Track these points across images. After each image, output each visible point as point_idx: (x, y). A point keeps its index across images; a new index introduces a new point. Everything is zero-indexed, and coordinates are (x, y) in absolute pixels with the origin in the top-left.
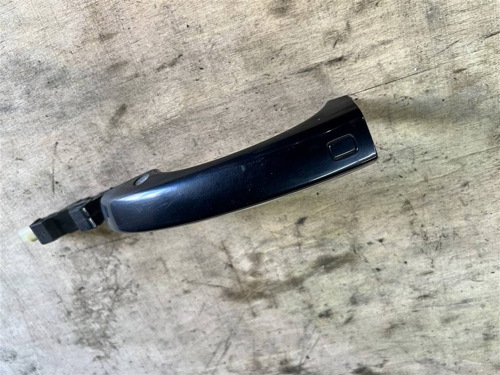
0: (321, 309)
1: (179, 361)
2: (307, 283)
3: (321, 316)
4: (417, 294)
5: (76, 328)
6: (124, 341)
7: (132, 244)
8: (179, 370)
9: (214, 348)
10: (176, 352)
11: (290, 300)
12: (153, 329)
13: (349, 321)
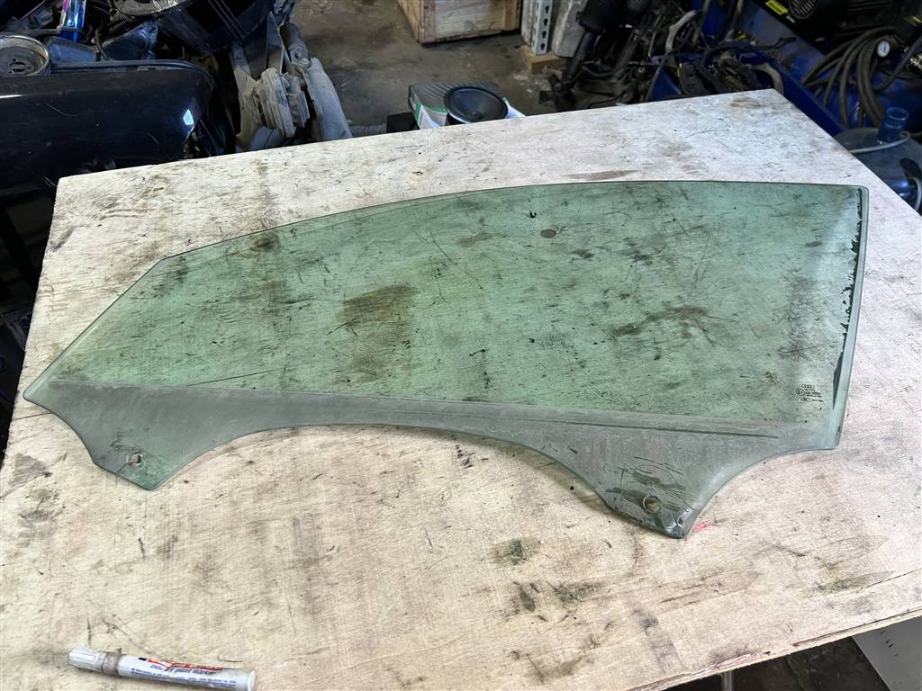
0: (629, 300)
1: (732, 266)
2: (644, 318)
3: (628, 295)
4: (559, 307)
5: (819, 292)
6: (778, 282)
7: (783, 348)
8: (730, 260)
9: (707, 274)
10: (735, 274)
11: (655, 306)
12: (757, 290)
13: (606, 292)
